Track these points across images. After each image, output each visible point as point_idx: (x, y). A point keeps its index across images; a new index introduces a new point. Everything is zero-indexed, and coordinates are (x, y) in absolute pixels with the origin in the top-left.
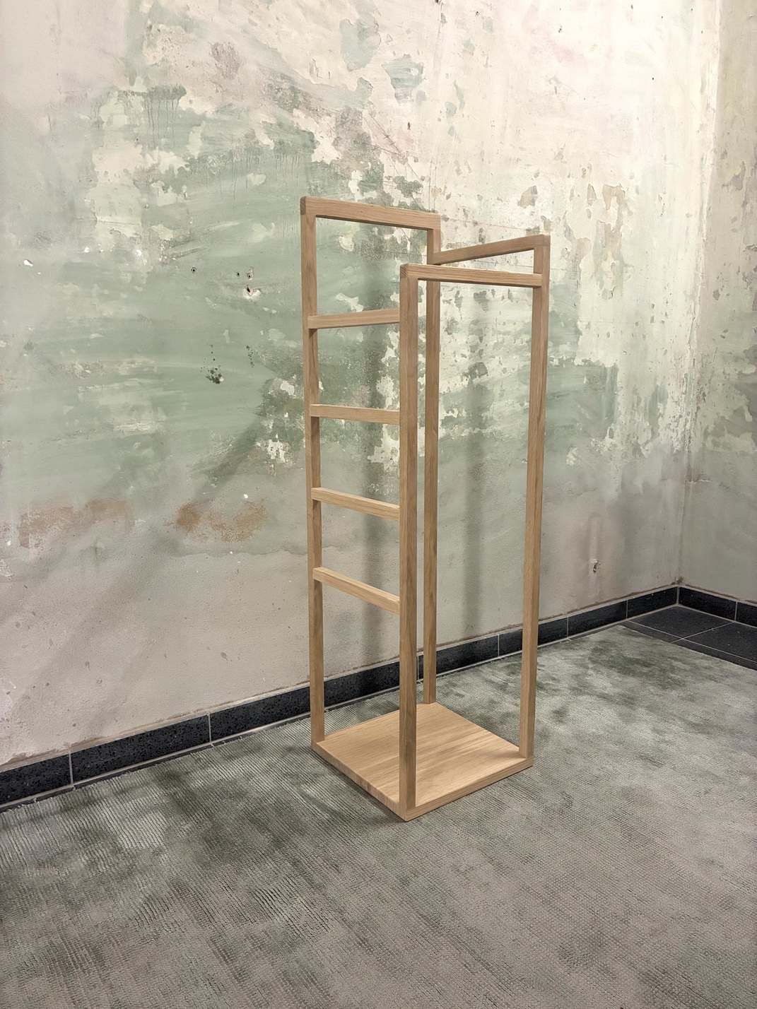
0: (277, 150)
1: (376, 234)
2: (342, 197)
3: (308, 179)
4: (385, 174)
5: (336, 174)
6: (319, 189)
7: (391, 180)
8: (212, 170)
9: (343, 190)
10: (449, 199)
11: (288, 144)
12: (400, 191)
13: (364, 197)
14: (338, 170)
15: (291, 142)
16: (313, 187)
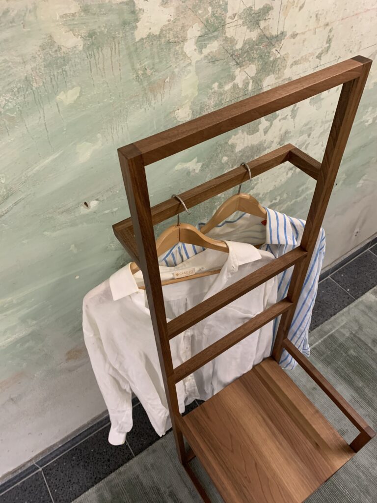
0: (88, 48)
1: (216, 89)
2: (176, 67)
3: (133, 65)
4: (230, 14)
5: (168, 42)
6: (148, 72)
7: (236, 18)
8: (9, 113)
9: (177, 58)
10: (302, 10)
11: (101, 32)
12: (246, 27)
13: (203, 56)
14: (170, 36)
15: (105, 27)
16: (140, 72)
